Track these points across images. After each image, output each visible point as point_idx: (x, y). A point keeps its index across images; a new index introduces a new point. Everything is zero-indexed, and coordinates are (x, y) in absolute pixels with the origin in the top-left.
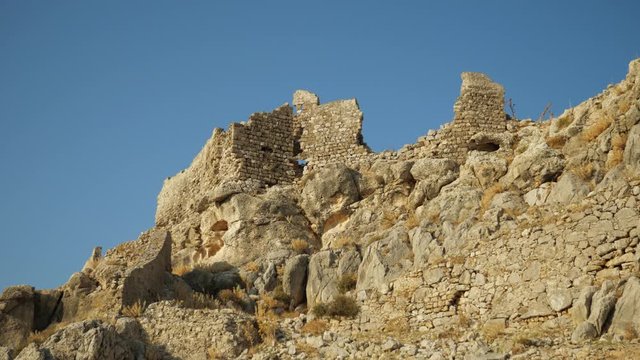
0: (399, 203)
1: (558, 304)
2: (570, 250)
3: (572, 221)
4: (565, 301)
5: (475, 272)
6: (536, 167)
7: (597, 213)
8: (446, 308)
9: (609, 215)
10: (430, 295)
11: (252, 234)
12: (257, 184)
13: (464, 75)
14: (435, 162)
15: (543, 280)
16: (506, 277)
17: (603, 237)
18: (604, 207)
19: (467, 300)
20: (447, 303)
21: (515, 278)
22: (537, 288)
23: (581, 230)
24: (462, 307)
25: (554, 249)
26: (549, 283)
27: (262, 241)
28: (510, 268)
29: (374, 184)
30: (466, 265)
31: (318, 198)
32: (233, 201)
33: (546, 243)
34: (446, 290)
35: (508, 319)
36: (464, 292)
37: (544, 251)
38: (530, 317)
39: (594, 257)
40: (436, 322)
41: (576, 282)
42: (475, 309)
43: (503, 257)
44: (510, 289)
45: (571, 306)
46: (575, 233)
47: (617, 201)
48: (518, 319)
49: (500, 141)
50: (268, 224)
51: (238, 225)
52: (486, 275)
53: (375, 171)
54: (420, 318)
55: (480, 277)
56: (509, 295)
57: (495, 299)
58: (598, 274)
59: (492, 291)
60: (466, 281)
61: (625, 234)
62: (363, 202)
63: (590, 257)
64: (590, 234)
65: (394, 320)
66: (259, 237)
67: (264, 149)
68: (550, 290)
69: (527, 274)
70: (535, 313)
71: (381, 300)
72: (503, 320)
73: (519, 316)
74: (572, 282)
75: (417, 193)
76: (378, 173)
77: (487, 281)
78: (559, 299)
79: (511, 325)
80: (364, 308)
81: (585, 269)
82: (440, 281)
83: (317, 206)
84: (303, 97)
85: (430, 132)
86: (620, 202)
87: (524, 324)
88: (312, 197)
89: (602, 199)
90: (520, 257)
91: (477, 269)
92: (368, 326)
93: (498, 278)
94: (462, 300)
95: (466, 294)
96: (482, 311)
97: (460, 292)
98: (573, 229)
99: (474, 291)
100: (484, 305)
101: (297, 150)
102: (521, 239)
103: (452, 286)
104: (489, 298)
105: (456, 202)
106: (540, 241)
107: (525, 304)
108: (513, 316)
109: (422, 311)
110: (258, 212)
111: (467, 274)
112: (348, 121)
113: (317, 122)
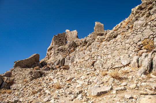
0: (84, 47)
1: (125, 63)
2: (127, 45)
3: (127, 37)
4: (127, 62)
5: (98, 56)
6: (112, 35)
7: (136, 33)
8: (90, 66)
9: (140, 32)
10: (86, 63)
11: (56, 55)
12: (58, 46)
13: (96, 22)
14: (90, 38)
15: (119, 56)
16: (107, 56)
17: (139, 40)
18: (138, 31)
19: (96, 64)
20: (91, 65)
21: (109, 56)
22: (117, 58)
23: (131, 39)
24: (95, 66)
25: (122, 46)
26: (121, 56)
27: (58, 56)
28: (108, 53)
29: (79, 44)
30: (95, 54)
31: (69, 47)
32: (53, 49)
33: (119, 44)
34: (91, 61)
35: (108, 69)
36: (95, 62)
37: (118, 47)
38: (115, 68)
39: (137, 46)
40: (88, 70)
41: (131, 55)
42: (98, 66)
43: (105, 51)
44: (108, 60)
45: (130, 63)
46: (128, 40)
47: (142, 28)
48: (111, 68)
49: (103, 34)
50: (59, 52)
51: (53, 53)
52: (101, 57)
53: (79, 41)
54: (84, 69)
55: (99, 57)
56: (108, 62)
57: (104, 63)
58: (139, 52)
59: (103, 61)
60: (96, 59)
61: (148, 37)
62: (77, 48)
63: (135, 47)
64: (134, 39)
65: (77, 70)
66: (57, 55)
67: (60, 40)
68: (121, 58)
69: (113, 54)
70: (117, 66)
71: (74, 65)
72: (107, 69)
73: (112, 68)
74: (129, 55)
75: (87, 45)
76: (80, 42)
77: (101, 58)
78: (125, 61)
79: (109, 70)
80: (71, 67)
81: (133, 51)
82: (89, 59)
83: (69, 49)
84: (67, 31)
85: (90, 34)
86: (144, 28)
87: (113, 70)
88: (67, 47)
89: (137, 28)
90: (111, 50)
91: (98, 55)
92: (71, 72)
93: (105, 57)
94: (95, 64)
95: (96, 62)
96: (100, 67)
97: (94, 62)
98: (127, 39)
99: (98, 61)
100: (101, 65)
101: (66, 40)
102: (111, 45)
103: (92, 60)
104: (102, 63)
105: (95, 45)
106: (117, 44)
107: (113, 64)
108: (110, 68)
109: (84, 68)
110: (57, 50)
111: (96, 56)
112: (75, 34)
113: (69, 35)
